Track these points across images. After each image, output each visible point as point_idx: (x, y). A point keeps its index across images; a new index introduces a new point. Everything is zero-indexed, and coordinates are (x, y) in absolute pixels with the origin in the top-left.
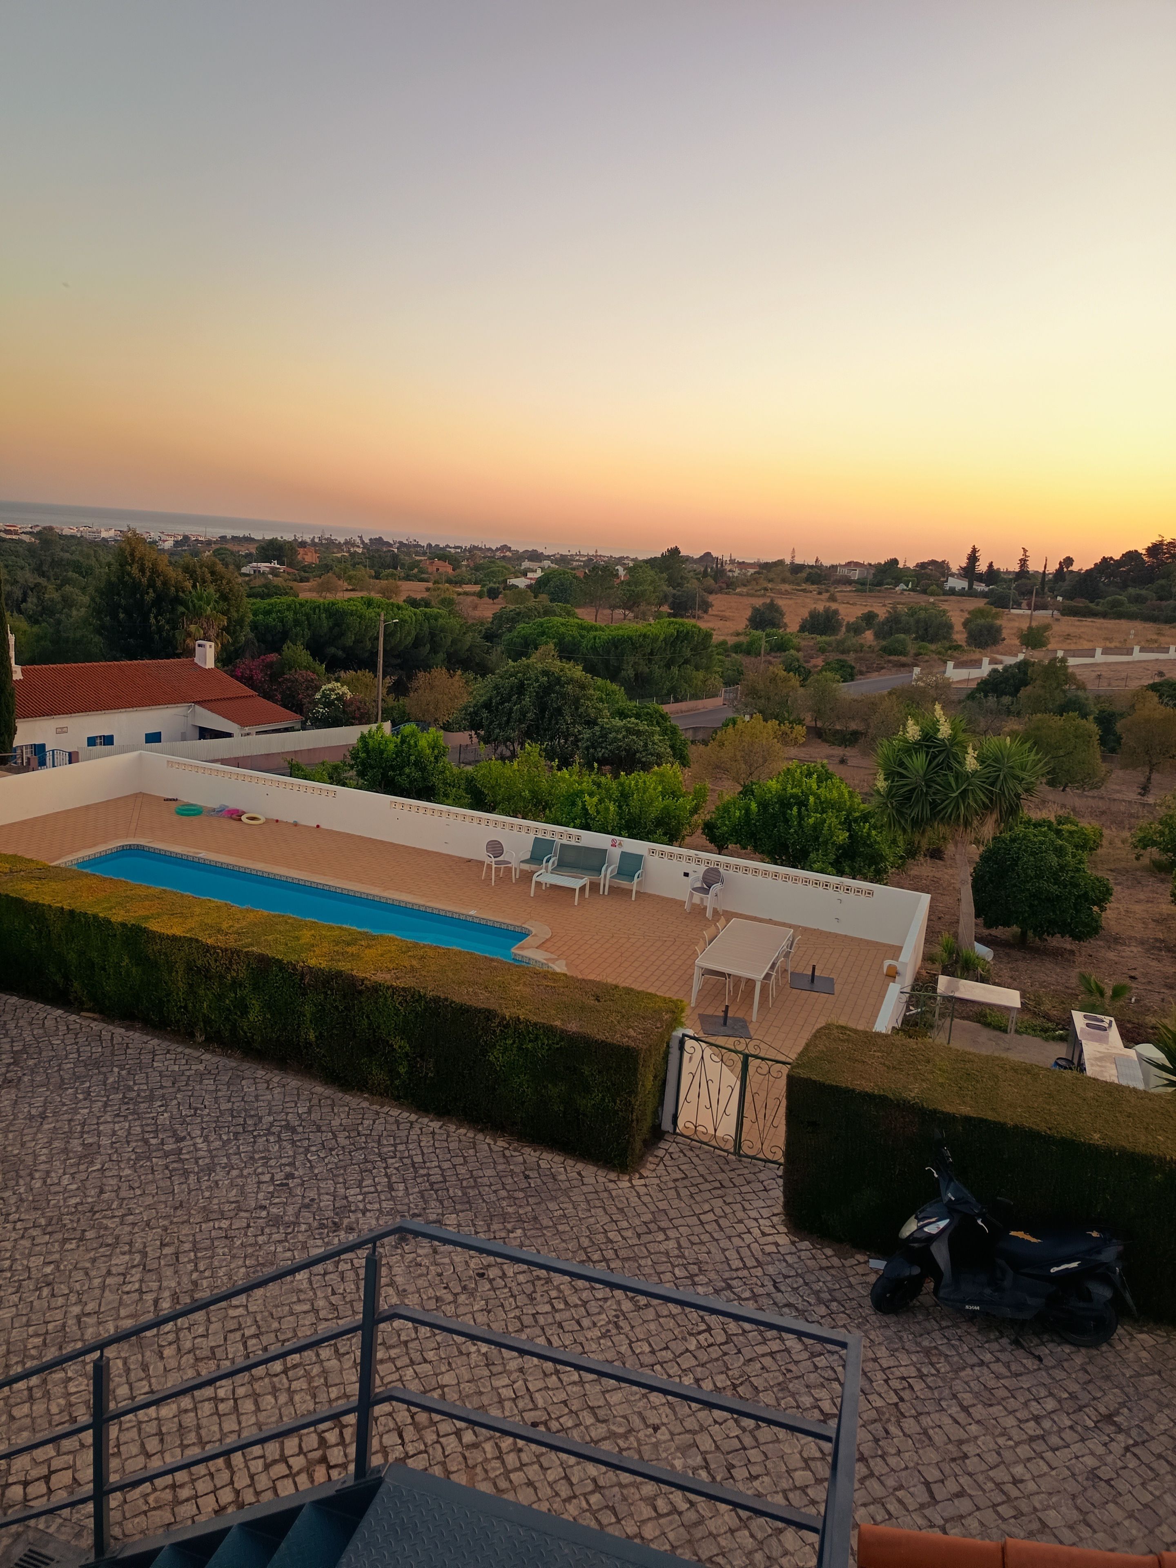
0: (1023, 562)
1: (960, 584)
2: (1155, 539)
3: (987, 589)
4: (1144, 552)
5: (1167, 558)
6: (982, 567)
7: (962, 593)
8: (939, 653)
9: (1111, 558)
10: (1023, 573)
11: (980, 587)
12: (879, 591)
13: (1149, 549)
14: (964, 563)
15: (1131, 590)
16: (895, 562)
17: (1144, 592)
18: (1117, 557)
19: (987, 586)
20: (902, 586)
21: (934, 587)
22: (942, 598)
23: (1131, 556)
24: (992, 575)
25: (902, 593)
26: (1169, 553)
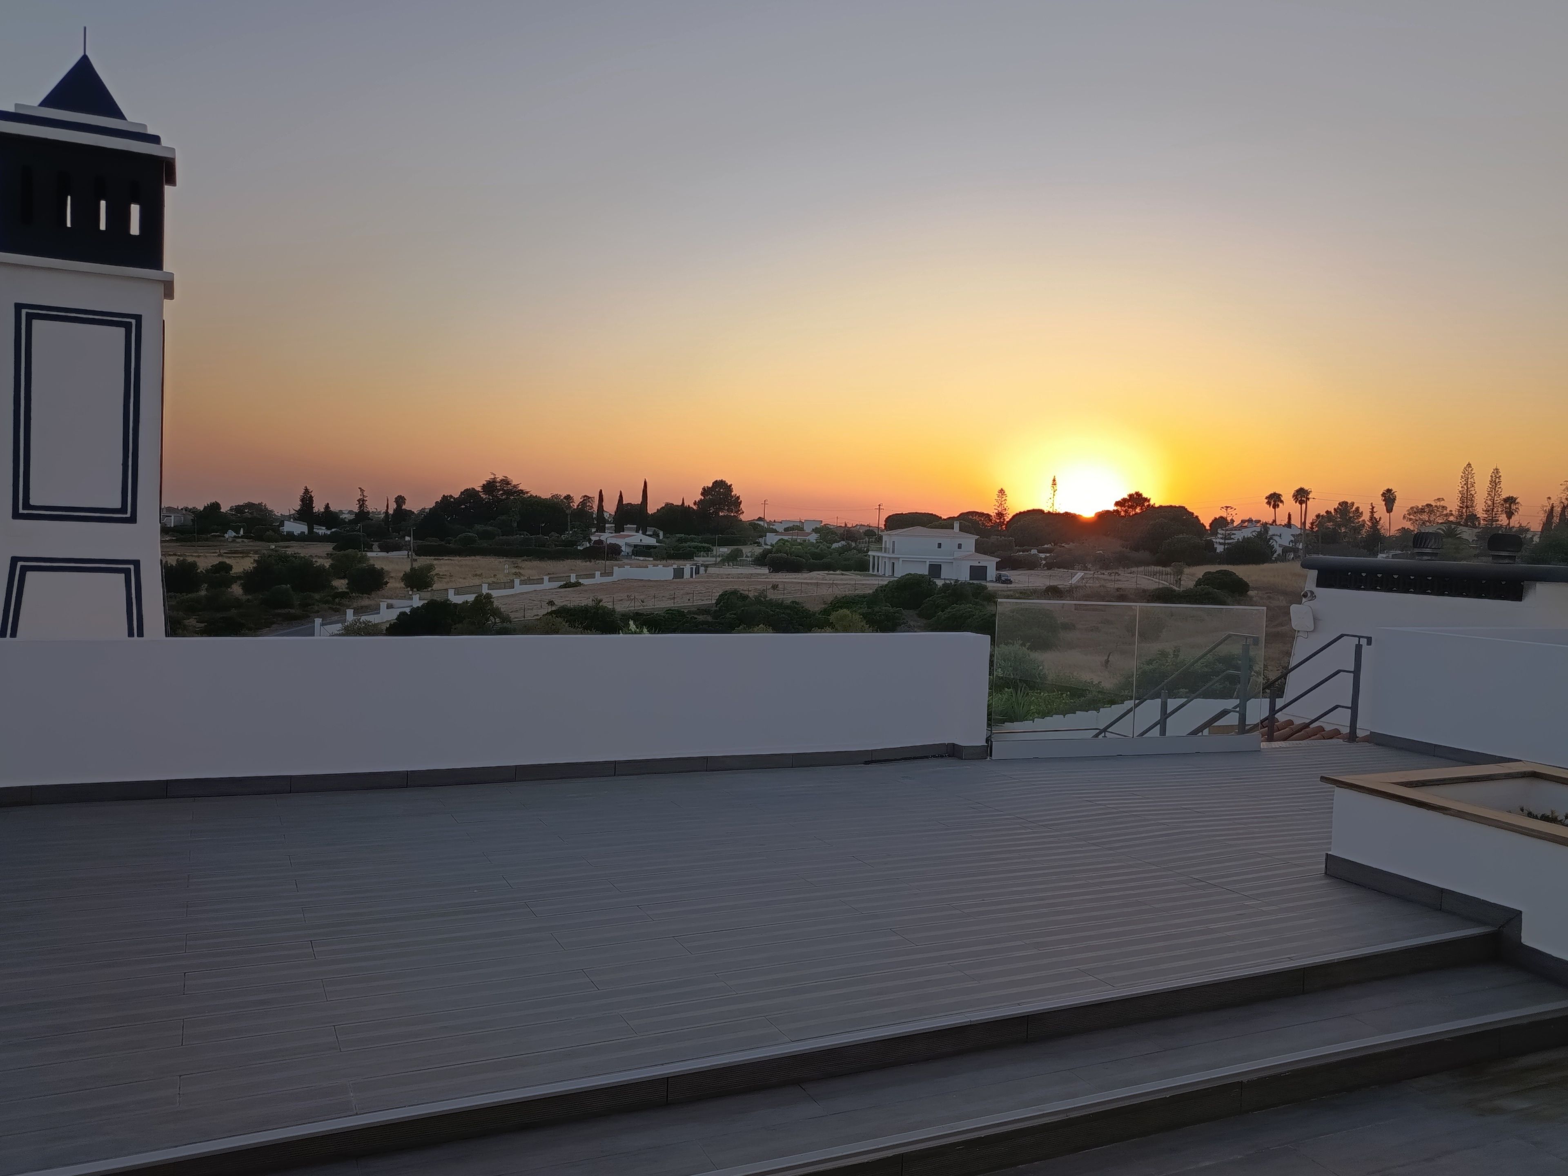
0: (362, 502)
1: (299, 528)
2: (489, 477)
3: (329, 532)
4: (479, 489)
5: (502, 495)
6: (318, 507)
7: (301, 538)
8: (326, 602)
9: (451, 496)
10: (362, 515)
11: (321, 531)
12: (207, 540)
13: (484, 487)
14: (297, 505)
15: (479, 527)
16: (215, 506)
17: (490, 528)
18: (456, 495)
19: (328, 529)
20: (231, 534)
21: (270, 533)
22: (282, 544)
23: (470, 494)
24: (329, 518)
25: (233, 541)
26: (503, 490)
